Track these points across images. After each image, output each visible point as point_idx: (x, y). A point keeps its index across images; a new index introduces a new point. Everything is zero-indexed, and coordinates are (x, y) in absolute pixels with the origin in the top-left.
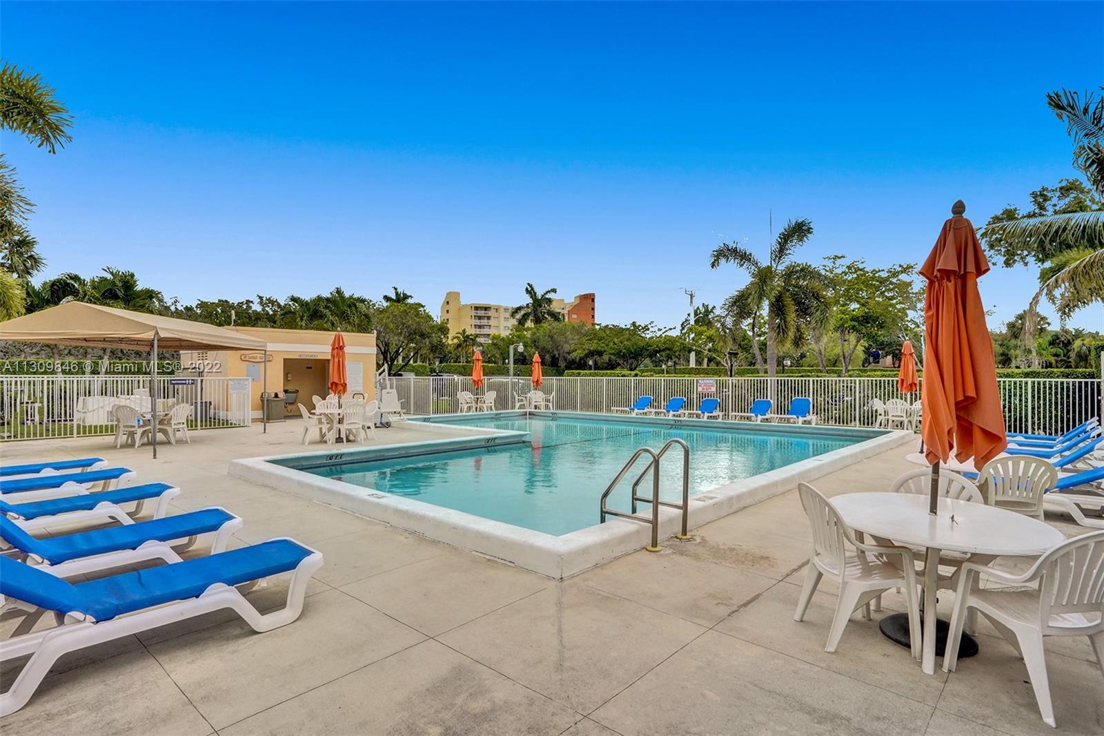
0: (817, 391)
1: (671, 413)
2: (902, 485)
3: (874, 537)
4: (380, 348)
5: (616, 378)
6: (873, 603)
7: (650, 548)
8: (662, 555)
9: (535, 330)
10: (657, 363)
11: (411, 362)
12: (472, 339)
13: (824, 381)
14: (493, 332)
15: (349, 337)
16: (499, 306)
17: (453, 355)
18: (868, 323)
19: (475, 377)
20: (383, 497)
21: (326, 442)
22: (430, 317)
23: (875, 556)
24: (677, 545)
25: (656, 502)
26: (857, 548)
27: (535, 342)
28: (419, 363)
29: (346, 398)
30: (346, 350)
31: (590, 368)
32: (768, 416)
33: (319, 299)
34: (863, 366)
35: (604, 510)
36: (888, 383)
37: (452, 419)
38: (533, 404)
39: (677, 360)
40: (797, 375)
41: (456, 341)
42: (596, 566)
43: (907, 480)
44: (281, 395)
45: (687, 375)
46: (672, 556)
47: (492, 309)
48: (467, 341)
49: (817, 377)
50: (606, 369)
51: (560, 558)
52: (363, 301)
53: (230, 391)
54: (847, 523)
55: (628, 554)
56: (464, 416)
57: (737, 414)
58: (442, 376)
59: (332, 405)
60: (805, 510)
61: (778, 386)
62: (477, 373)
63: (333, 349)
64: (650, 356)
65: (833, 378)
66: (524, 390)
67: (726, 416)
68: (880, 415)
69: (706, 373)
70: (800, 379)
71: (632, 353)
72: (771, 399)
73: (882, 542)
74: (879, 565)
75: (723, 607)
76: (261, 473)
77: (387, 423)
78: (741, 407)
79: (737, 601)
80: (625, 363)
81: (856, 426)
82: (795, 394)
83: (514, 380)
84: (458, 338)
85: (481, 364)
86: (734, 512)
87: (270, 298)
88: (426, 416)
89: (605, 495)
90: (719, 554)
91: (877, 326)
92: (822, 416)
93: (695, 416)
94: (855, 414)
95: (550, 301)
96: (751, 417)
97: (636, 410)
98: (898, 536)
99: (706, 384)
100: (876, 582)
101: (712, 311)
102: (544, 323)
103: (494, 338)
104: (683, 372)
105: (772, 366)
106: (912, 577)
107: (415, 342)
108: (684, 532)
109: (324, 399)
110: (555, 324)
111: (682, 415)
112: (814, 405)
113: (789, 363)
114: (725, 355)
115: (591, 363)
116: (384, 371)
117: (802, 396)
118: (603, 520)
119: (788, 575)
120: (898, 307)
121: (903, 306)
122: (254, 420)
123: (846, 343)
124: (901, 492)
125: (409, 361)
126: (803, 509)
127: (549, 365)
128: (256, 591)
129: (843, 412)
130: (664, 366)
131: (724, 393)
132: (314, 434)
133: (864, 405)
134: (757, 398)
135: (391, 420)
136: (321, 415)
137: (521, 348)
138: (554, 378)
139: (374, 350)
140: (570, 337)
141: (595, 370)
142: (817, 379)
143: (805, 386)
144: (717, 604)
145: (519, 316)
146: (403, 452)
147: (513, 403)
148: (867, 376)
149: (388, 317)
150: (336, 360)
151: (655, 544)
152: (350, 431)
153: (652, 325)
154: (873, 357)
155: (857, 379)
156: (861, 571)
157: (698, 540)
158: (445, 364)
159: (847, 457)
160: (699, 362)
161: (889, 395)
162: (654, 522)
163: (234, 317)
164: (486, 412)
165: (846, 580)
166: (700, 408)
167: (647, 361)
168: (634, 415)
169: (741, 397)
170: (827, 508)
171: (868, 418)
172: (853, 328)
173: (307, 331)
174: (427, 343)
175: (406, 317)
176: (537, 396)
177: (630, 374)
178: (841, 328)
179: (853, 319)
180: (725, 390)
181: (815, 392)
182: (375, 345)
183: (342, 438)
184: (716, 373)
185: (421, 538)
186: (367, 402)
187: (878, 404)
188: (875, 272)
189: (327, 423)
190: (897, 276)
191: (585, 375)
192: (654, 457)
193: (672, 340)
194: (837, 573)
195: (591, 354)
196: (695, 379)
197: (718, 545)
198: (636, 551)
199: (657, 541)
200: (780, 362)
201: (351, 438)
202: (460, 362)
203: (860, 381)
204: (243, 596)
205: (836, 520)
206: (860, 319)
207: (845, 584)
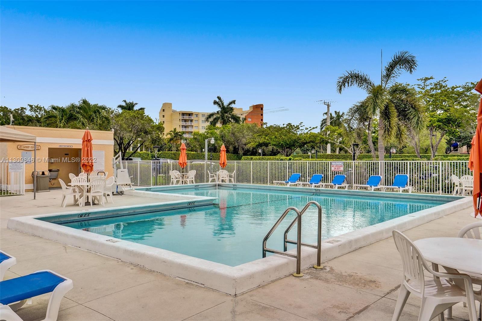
0: (413, 170)
1: (314, 185)
2: (466, 233)
3: (445, 268)
4: (117, 141)
5: (276, 161)
6: (446, 312)
7: (295, 274)
8: (303, 280)
9: (222, 128)
10: (305, 152)
11: (139, 150)
12: (180, 135)
13: (418, 163)
14: (194, 130)
15: (95, 134)
16: (199, 113)
17: (167, 146)
18: (449, 123)
19: (181, 161)
20: (116, 241)
21: (78, 205)
22: (151, 120)
23: (446, 280)
24: (313, 273)
25: (299, 244)
26: (434, 275)
27: (223, 137)
28: (144, 151)
29: (93, 175)
30: (93, 142)
31: (260, 154)
32: (379, 187)
33: (73, 107)
34: (446, 153)
35: (265, 249)
36: (463, 165)
37: (166, 189)
38: (221, 179)
39: (318, 149)
40: (399, 159)
41: (169, 136)
42: (259, 287)
43: (469, 230)
44: (47, 173)
45: (324, 159)
46: (310, 280)
47: (194, 114)
48: (177, 136)
49: (413, 160)
50: (270, 155)
51: (235, 281)
52: (104, 108)
53: (9, 171)
54: (424, 257)
55: (280, 279)
56: (174, 187)
57: (358, 185)
58: (159, 160)
59: (83, 180)
60: (398, 249)
61: (385, 167)
62: (183, 158)
63: (83, 142)
64: (300, 147)
65: (425, 161)
66: (215, 169)
67: (351, 187)
68: (457, 186)
69: (338, 158)
70: (401, 161)
71: (288, 144)
72: (381, 175)
73: (451, 271)
74: (448, 286)
75: (343, 314)
76: (31, 226)
77: (121, 192)
78: (361, 180)
79: (353, 310)
80: (283, 151)
81: (440, 194)
82: (397, 172)
83: (208, 163)
84: (170, 134)
85: (185, 152)
86: (353, 251)
87: (37, 106)
88: (148, 187)
89: (266, 239)
90: (342, 279)
91: (456, 125)
92: (416, 186)
93: (329, 186)
94: (439, 186)
95: (232, 109)
96: (367, 187)
97: (290, 183)
98: (463, 267)
99: (337, 165)
100: (447, 298)
101: (342, 116)
102: (229, 124)
103: (195, 134)
104: (322, 157)
105: (382, 153)
106: (471, 295)
107: (141, 137)
108: (319, 264)
109: (77, 175)
110: (236, 125)
111: (321, 186)
112: (410, 180)
113: (395, 151)
114: (351, 146)
115: (260, 151)
116: (119, 156)
117: (402, 174)
118: (264, 256)
119: (388, 293)
120: (471, 112)
121: (475, 111)
122: (27, 191)
123: (434, 137)
124: (465, 237)
125: (137, 150)
126: (396, 248)
127: (232, 153)
128: (23, 309)
129: (431, 185)
130: (309, 153)
131: (349, 172)
132: (70, 200)
133: (445, 179)
134: (372, 175)
135: (124, 190)
136: (75, 186)
137: (213, 141)
138: (235, 161)
139: (112, 142)
140: (246, 133)
141: (263, 156)
142: (413, 161)
143: (404, 167)
144: (339, 312)
145: (211, 119)
146: (132, 211)
147: (208, 178)
148: (448, 160)
149: (122, 120)
150: (86, 149)
151: (298, 272)
152: (95, 197)
153: (301, 125)
154: (453, 146)
155: (441, 162)
156: (437, 290)
157: (328, 269)
158: (162, 152)
159: (432, 214)
160: (333, 150)
161: (462, 172)
162: (298, 257)
163: (12, 119)
164: (189, 184)
165: (425, 296)
166: (332, 181)
167: (298, 150)
168: (288, 186)
169: (361, 174)
170: (411, 247)
171: (448, 189)
172: (439, 127)
173: (64, 129)
174: (149, 138)
175: (134, 120)
176: (223, 174)
177: (286, 159)
178: (431, 127)
179: (439, 121)
180: (349, 169)
181: (412, 170)
182: (113, 139)
183: (90, 202)
184: (345, 158)
185: (142, 269)
186: (108, 177)
187: (455, 179)
188: (453, 88)
189: (79, 192)
190: (470, 90)
191: (256, 159)
192: (298, 214)
193: (315, 136)
194: (420, 292)
195: (260, 145)
196: (329, 162)
197: (341, 273)
198: (286, 276)
199: (300, 270)
200: (387, 150)
201: (96, 202)
202: (172, 151)
203: (442, 163)
204: (15, 312)
205: (417, 255)
206: (444, 121)
207: (425, 299)
